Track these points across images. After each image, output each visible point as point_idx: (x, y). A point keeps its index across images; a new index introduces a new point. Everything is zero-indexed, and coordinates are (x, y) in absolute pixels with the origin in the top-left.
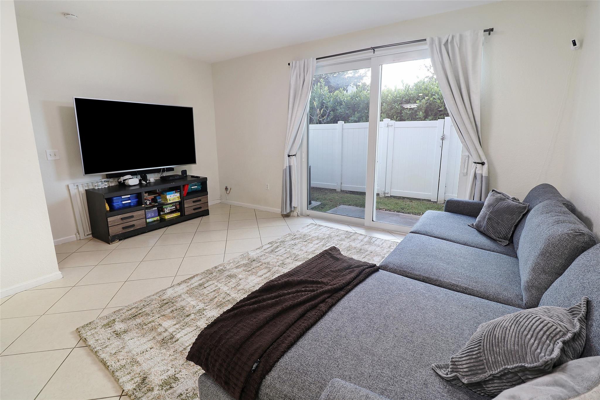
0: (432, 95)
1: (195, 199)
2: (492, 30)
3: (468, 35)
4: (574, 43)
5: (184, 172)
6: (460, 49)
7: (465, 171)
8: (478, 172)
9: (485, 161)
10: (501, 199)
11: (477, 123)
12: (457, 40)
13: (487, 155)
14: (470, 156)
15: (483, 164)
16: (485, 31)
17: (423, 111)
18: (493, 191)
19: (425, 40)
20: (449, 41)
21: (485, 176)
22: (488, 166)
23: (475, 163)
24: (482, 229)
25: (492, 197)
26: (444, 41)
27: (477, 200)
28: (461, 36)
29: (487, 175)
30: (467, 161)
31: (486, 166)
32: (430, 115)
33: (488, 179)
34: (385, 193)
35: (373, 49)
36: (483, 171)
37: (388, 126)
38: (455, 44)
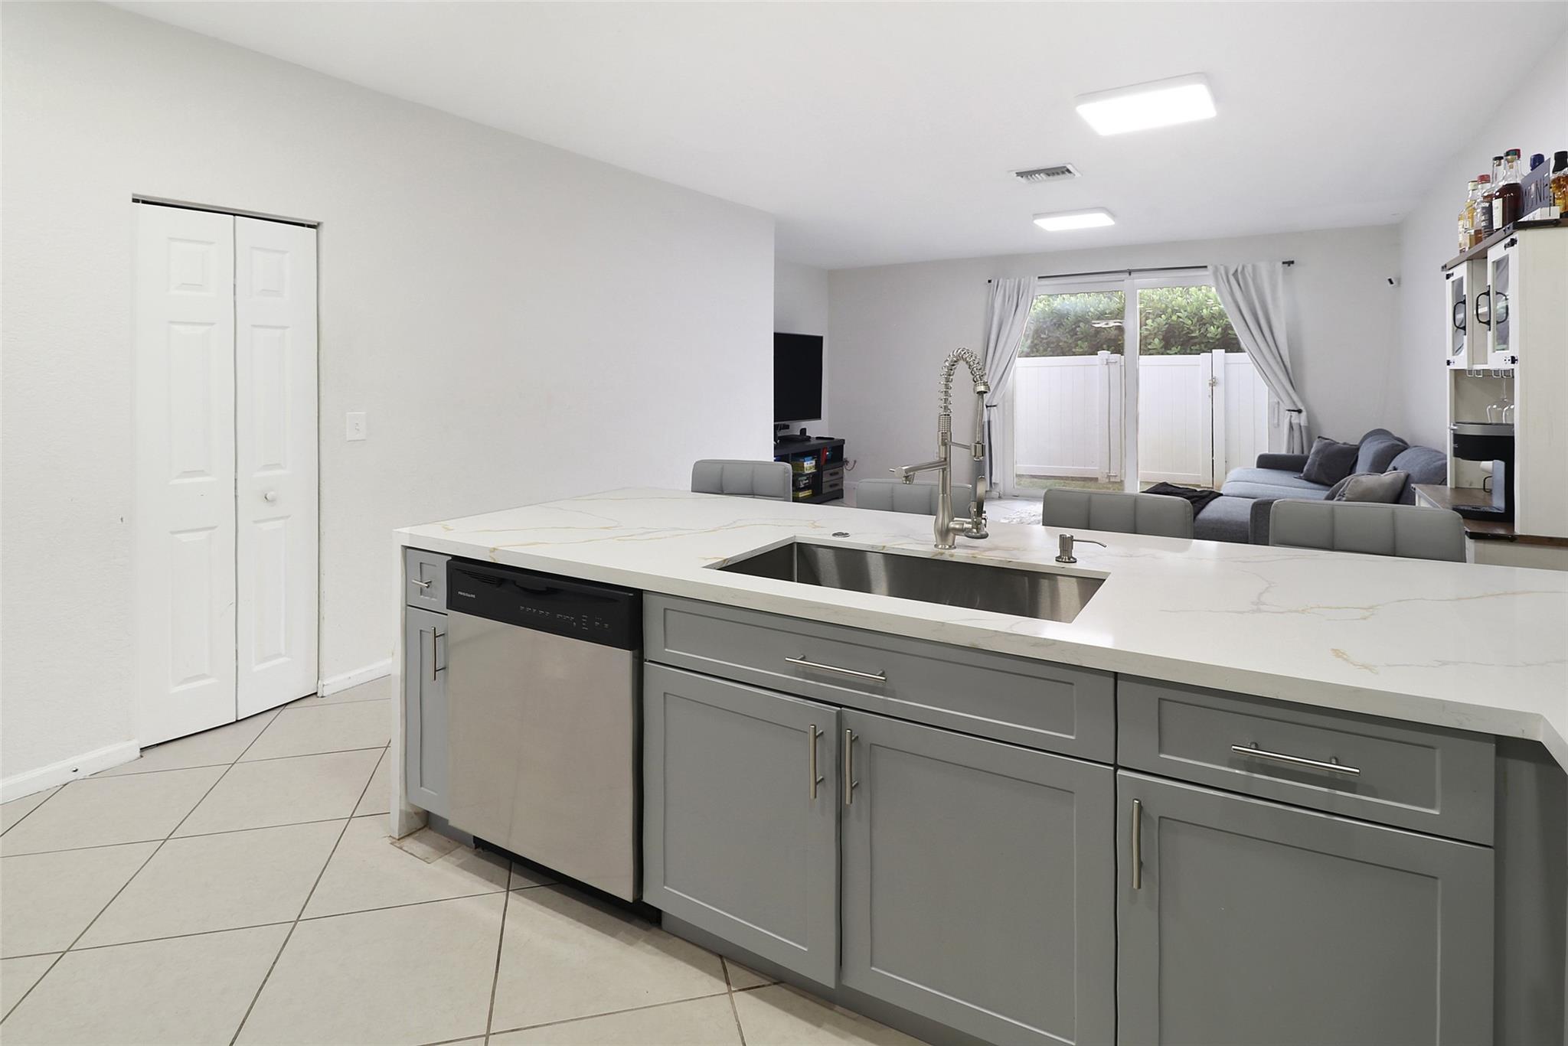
0: (1174, 311)
1: (832, 471)
2: (1293, 262)
3: (1264, 269)
4: (1391, 281)
5: (803, 431)
6: (1254, 279)
7: (1276, 421)
8: (1295, 421)
9: (1302, 408)
10: (1330, 444)
11: (1286, 363)
12: (1249, 269)
13: (1303, 401)
14: (1281, 402)
15: (1300, 411)
16: (1284, 263)
17: (1161, 337)
18: (1319, 437)
19: (1206, 267)
20: (1239, 271)
21: (1305, 427)
22: (1307, 412)
23: (1289, 410)
24: (1313, 477)
25: (1320, 443)
26: (1232, 271)
27: (1297, 452)
28: (1254, 268)
29: (1306, 425)
30: (1276, 409)
31: (1304, 414)
32: (1174, 343)
33: (1309, 429)
34: (1109, 477)
35: (1130, 272)
36: (1302, 420)
37: (1107, 363)
38: (1247, 275)
